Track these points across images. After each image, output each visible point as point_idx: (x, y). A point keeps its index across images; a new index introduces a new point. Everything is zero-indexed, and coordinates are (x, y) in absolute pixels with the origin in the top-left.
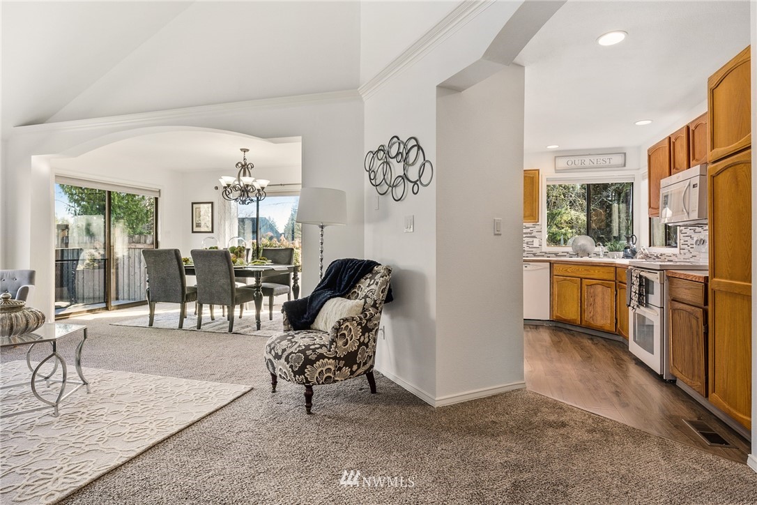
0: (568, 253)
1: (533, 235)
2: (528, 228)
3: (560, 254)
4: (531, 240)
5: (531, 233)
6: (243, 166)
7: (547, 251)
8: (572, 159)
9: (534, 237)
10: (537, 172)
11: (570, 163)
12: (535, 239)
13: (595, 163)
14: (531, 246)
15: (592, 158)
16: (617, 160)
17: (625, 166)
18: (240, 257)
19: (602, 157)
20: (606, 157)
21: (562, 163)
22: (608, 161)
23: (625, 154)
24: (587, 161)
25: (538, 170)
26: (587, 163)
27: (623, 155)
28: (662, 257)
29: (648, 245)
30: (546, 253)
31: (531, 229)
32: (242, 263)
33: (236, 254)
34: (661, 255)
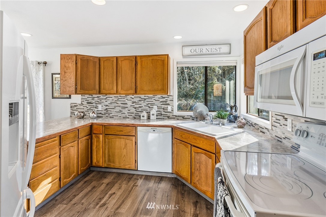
0: (191, 116)
1: (167, 103)
2: (164, 98)
3: (186, 117)
4: (166, 106)
5: (166, 102)
7: (177, 115)
8: (194, 48)
9: (168, 104)
10: (167, 56)
11: (193, 51)
12: (169, 106)
13: (210, 51)
14: (166, 111)
15: (207, 47)
16: (225, 49)
17: (230, 53)
19: (214, 47)
20: (217, 47)
21: (187, 51)
22: (218, 50)
23: (230, 44)
24: (204, 49)
25: (168, 55)
26: (204, 51)
27: (229, 45)
28: (256, 127)
29: (246, 112)
30: (176, 116)
31: (166, 99)
34: (255, 124)
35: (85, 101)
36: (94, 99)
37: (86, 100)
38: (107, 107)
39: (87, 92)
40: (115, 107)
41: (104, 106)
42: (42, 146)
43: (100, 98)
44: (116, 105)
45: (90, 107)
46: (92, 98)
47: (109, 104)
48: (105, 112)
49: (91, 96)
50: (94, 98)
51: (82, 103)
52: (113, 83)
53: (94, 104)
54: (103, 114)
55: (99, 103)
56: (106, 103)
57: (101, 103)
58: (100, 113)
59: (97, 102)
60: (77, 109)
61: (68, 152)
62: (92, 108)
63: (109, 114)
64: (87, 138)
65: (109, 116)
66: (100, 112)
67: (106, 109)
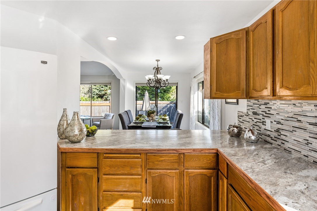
6: (157, 69)
35: (251, 110)
36: (260, 107)
37: (251, 107)
38: (279, 126)
39: (225, 95)
40: (295, 129)
41: (273, 122)
42: (118, 160)
43: (268, 106)
44: (297, 124)
45: (255, 120)
46: (258, 106)
47: (283, 121)
48: (276, 134)
49: (256, 102)
50: (260, 105)
51: (247, 113)
52: (267, 74)
53: (261, 117)
54: (274, 138)
55: (266, 115)
56: (278, 117)
57: (269, 115)
58: (269, 136)
59: (264, 113)
60: (243, 122)
61: (160, 181)
62: (258, 124)
63: (283, 142)
64: (205, 173)
65: (282, 145)
66: (268, 133)
67: (278, 131)
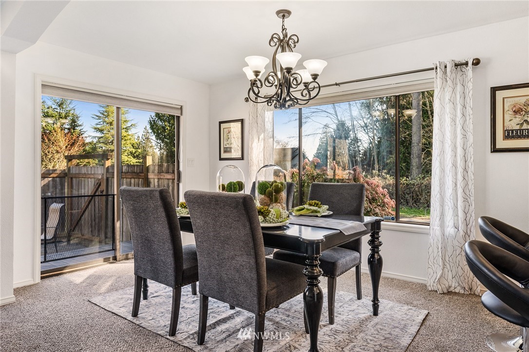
6: (281, 41)
18: (276, 201)
32: (279, 216)
33: (270, 196)
